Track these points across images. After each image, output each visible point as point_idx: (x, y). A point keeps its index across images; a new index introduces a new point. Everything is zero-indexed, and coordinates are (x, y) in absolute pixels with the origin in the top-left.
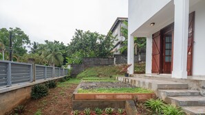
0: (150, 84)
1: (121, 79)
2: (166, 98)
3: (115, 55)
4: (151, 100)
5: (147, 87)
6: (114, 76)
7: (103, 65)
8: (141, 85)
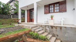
0: (29, 27)
1: (17, 25)
2: (34, 31)
3: (12, 14)
4: (30, 32)
5: (28, 28)
6: (12, 24)
7: (5, 18)
8: (26, 27)
